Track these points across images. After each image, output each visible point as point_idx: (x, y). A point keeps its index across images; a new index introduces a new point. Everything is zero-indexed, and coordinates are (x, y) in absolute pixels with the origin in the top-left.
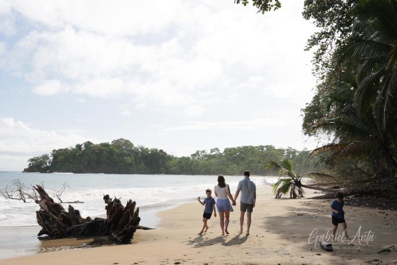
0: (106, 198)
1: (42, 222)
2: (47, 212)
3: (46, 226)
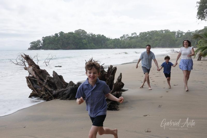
1: (32, 86)
2: (35, 77)
3: (35, 90)
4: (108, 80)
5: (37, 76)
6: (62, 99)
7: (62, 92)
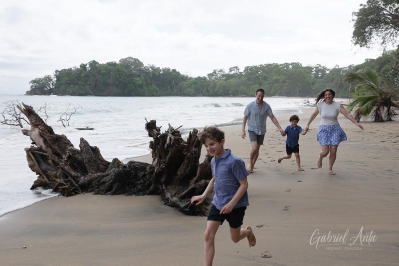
0: (151, 126)
1: (37, 167)
2: (43, 149)
3: (44, 174)
4: (189, 158)
5: (47, 147)
6: (98, 194)
7: (98, 179)
